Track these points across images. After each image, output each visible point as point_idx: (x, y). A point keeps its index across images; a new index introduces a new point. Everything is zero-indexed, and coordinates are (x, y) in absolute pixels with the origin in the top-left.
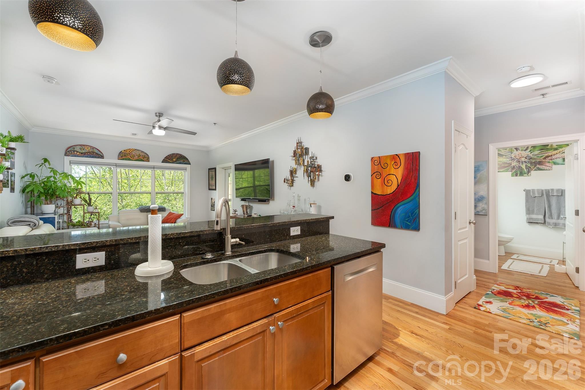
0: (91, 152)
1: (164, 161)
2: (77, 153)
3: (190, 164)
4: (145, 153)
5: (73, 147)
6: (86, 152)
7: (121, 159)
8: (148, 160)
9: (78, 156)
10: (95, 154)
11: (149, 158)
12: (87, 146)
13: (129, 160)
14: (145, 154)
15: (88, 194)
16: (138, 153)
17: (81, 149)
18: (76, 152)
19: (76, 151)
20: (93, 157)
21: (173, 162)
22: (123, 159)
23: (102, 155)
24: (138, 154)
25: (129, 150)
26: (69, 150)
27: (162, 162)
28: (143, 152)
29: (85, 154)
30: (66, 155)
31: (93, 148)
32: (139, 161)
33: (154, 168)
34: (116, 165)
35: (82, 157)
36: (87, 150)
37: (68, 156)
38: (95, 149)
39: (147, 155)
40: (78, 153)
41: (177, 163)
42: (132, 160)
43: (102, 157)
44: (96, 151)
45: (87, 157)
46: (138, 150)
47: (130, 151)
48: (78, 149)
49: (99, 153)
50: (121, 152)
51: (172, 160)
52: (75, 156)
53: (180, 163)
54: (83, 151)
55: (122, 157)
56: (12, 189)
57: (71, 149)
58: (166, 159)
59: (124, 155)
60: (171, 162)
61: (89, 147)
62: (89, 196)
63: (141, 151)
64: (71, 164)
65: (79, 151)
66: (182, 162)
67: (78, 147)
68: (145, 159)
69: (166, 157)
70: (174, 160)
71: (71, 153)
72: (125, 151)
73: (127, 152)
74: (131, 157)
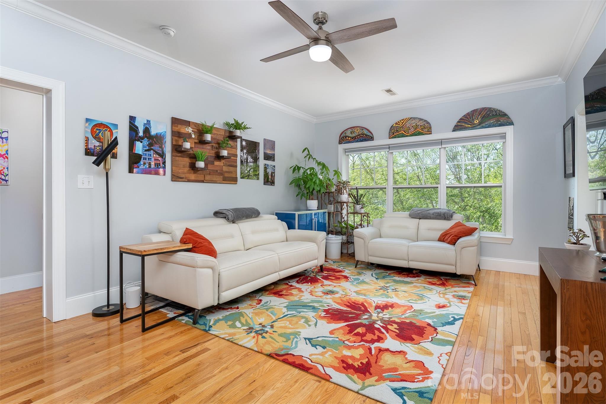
0: (361, 134)
1: (457, 128)
2: (348, 139)
3: (511, 123)
4: (425, 121)
5: (345, 132)
6: (357, 136)
7: (393, 138)
8: (430, 132)
9: (349, 142)
10: (364, 136)
11: (430, 128)
12: (356, 127)
13: (403, 136)
14: (425, 123)
15: (357, 189)
16: (414, 123)
17: (351, 133)
19: (347, 136)
20: (363, 141)
21: (474, 127)
22: (396, 137)
23: (371, 135)
24: (414, 125)
25: (402, 122)
26: (342, 136)
27: (454, 131)
28: (422, 120)
29: (355, 139)
30: (340, 142)
31: (363, 128)
32: (416, 135)
33: (441, 142)
34: (389, 147)
35: (353, 142)
36: (357, 132)
37: (341, 144)
39: (428, 123)
40: (349, 139)
41: (483, 127)
42: (407, 136)
43: (371, 138)
44: (365, 132)
45: (357, 141)
46: (414, 118)
47: (403, 123)
48: (348, 133)
49: (369, 134)
50: (392, 127)
51: (472, 123)
52: (347, 143)
53: (489, 126)
54: (354, 135)
55: (394, 134)
56: (269, 180)
57: (344, 135)
58: (459, 124)
59: (396, 130)
60: (472, 127)
61: (359, 128)
62: (357, 192)
63: (419, 119)
64: (347, 154)
65: (350, 135)
66: (494, 122)
67: (349, 131)
68: (425, 130)
69: (461, 119)
70: (476, 122)
71: (343, 139)
72: (396, 123)
73: (399, 125)
74: (405, 132)
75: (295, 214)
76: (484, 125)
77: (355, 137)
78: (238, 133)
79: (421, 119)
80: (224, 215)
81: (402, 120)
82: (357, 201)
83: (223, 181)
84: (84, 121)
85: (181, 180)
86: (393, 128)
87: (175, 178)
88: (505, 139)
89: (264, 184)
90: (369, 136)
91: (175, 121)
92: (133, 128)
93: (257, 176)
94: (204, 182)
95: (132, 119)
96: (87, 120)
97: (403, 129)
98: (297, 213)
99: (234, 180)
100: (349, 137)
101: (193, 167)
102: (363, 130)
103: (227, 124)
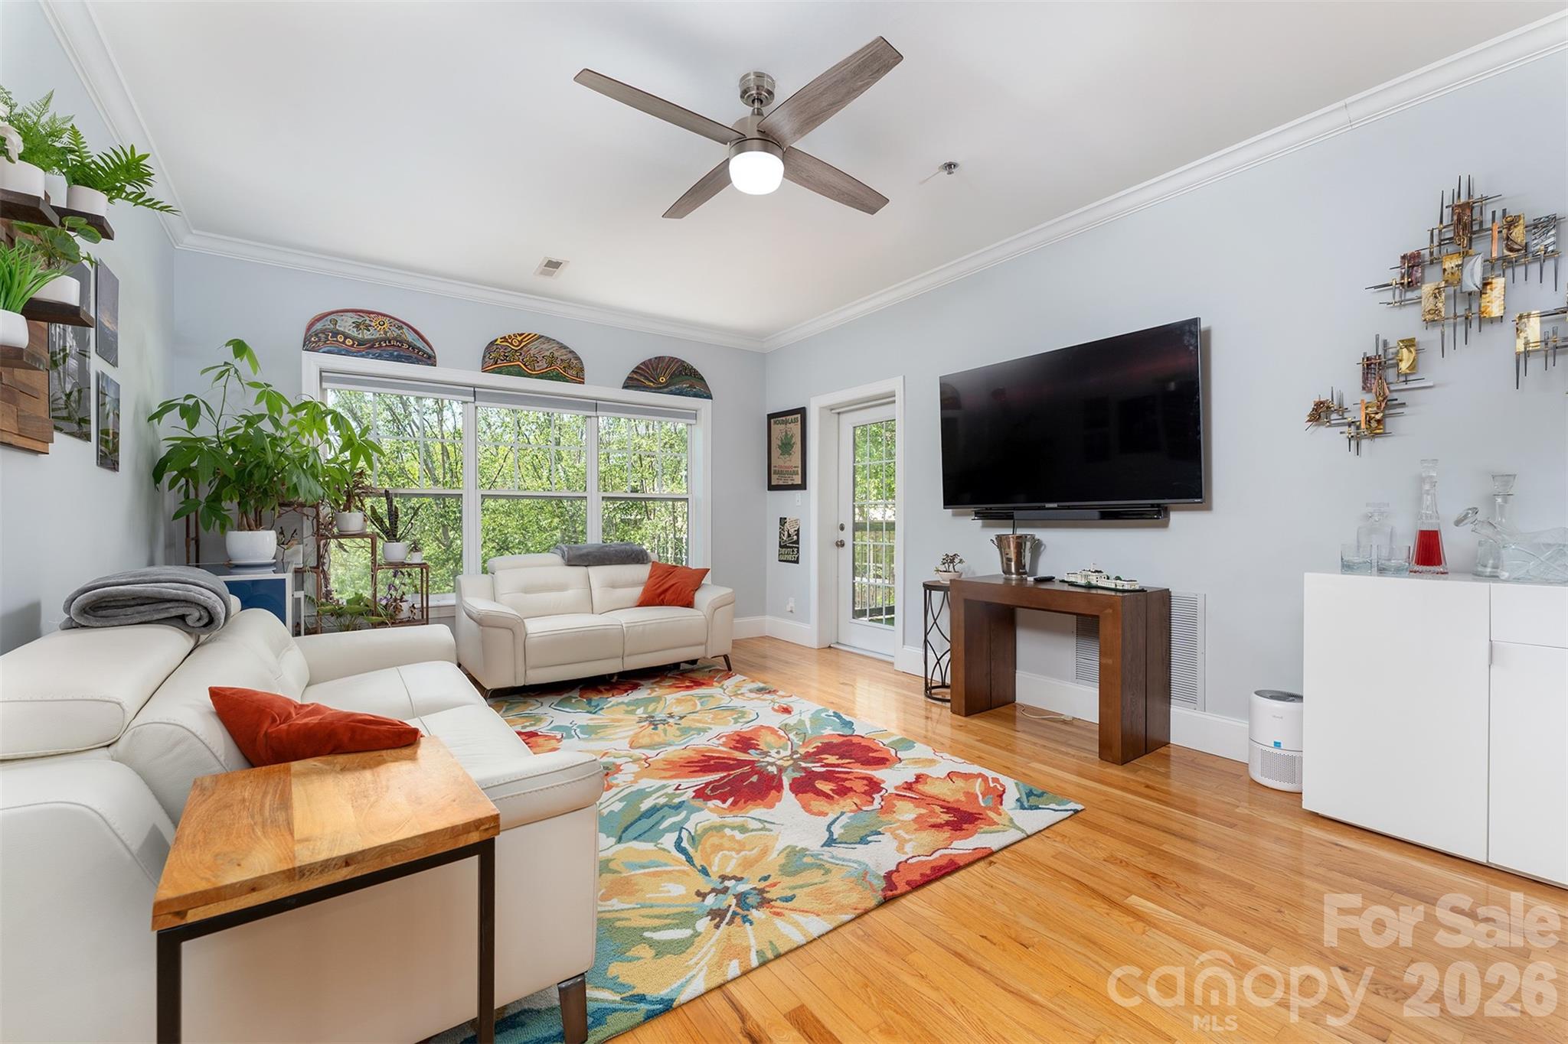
0: (395, 339)
1: (631, 383)
2: (344, 342)
3: (710, 397)
4: (572, 352)
5: (332, 317)
6: (376, 340)
7: (493, 371)
8: (579, 379)
9: (348, 353)
10: (405, 346)
11: (582, 370)
12: (379, 314)
13: (520, 373)
14: (570, 356)
15: (388, 496)
16: (547, 349)
17: (357, 326)
18: (341, 338)
19: (343, 333)
20: (398, 359)
21: (659, 389)
22: (499, 371)
23: (430, 352)
24: (548, 353)
25: (519, 338)
26: (319, 326)
27: (626, 387)
28: (565, 348)
29: (372, 347)
30: (308, 345)
31: (401, 324)
32: (551, 379)
33: (595, 406)
34: (476, 393)
35: (362, 356)
36: (380, 329)
37: (313, 350)
38: (405, 329)
39: (578, 358)
40: (349, 342)
41: (670, 393)
42: (529, 376)
43: (430, 359)
44: (410, 337)
45: (379, 357)
46: (549, 340)
47: (521, 342)
48: (346, 324)
49: (420, 344)
50: (492, 343)
51: (656, 380)
52: (339, 353)
53: (679, 393)
54: (367, 335)
55: (496, 363)
57: (326, 324)
58: (635, 376)
59: (502, 354)
60: (655, 388)
61: (385, 320)
62: (390, 504)
63: (558, 343)
64: (329, 385)
65: (354, 333)
66: (688, 387)
67: (349, 319)
68: (570, 372)
69: (638, 368)
70: (662, 380)
71: (323, 337)
72: (505, 338)
73: (512, 343)
74: (525, 365)
76: (673, 388)
77: (373, 341)
79: (563, 347)
81: (520, 335)
86: (495, 347)
88: (696, 419)
90: (418, 349)
97: (521, 358)
100: (346, 338)
102: (401, 328)
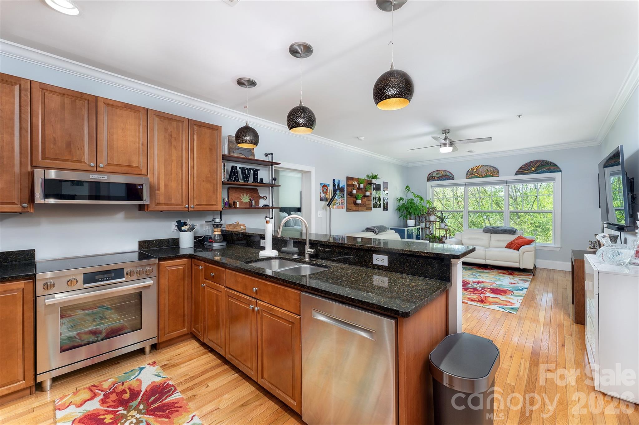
0: (445, 175)
1: (518, 173)
3: (560, 171)
4: (494, 167)
5: (432, 173)
6: (441, 176)
7: (469, 178)
8: (497, 175)
9: (435, 180)
10: (447, 176)
11: (498, 172)
13: (477, 177)
14: (494, 169)
15: (441, 212)
16: (485, 169)
17: (437, 174)
19: (434, 176)
20: (445, 180)
21: (532, 173)
22: (471, 178)
23: (453, 176)
24: (486, 170)
25: (476, 168)
26: (430, 176)
27: (516, 174)
28: (492, 167)
29: (440, 178)
30: (428, 180)
31: (446, 171)
32: (487, 177)
33: (506, 182)
34: (467, 184)
35: (438, 181)
36: (442, 173)
38: (447, 172)
39: (497, 169)
40: (435, 178)
41: (538, 173)
42: (480, 177)
43: (453, 178)
44: (448, 174)
45: (442, 180)
46: (486, 166)
47: (477, 169)
48: (435, 174)
49: (450, 175)
51: (530, 170)
52: (433, 181)
53: (543, 172)
54: (439, 176)
55: (470, 176)
56: (385, 208)
58: (520, 170)
59: (471, 173)
60: (529, 173)
61: (442, 171)
62: (442, 214)
63: (489, 166)
64: (432, 188)
65: (436, 176)
66: (547, 170)
67: (435, 173)
68: (494, 174)
69: (521, 167)
70: (533, 169)
71: (431, 178)
72: (472, 169)
73: (474, 170)
74: (478, 175)
75: (405, 229)
76: (539, 171)
77: (440, 177)
78: (374, 181)
79: (491, 167)
80: (373, 230)
81: (477, 167)
82: (442, 220)
83: (366, 210)
84: (320, 184)
85: (350, 210)
86: (469, 172)
87: (348, 210)
88: (555, 180)
89: (383, 210)
90: (450, 176)
91: (349, 179)
92: (334, 185)
93: (380, 206)
94: (358, 211)
95: (334, 180)
96: (321, 184)
97: (477, 173)
98: (406, 229)
99: (370, 209)
101: (355, 204)
102: (446, 172)
103: (368, 176)
